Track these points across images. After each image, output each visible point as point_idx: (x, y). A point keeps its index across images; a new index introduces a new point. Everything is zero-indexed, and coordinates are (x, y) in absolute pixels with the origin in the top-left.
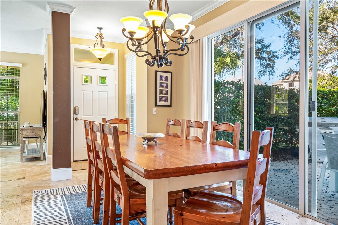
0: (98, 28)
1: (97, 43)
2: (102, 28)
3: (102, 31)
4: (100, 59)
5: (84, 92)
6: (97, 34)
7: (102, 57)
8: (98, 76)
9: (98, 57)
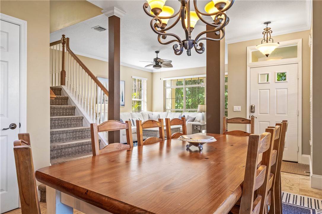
0: (265, 23)
1: (264, 39)
2: (270, 22)
3: (269, 26)
4: (267, 55)
5: (260, 90)
6: (264, 29)
7: (269, 53)
8: (275, 72)
9: (264, 53)
